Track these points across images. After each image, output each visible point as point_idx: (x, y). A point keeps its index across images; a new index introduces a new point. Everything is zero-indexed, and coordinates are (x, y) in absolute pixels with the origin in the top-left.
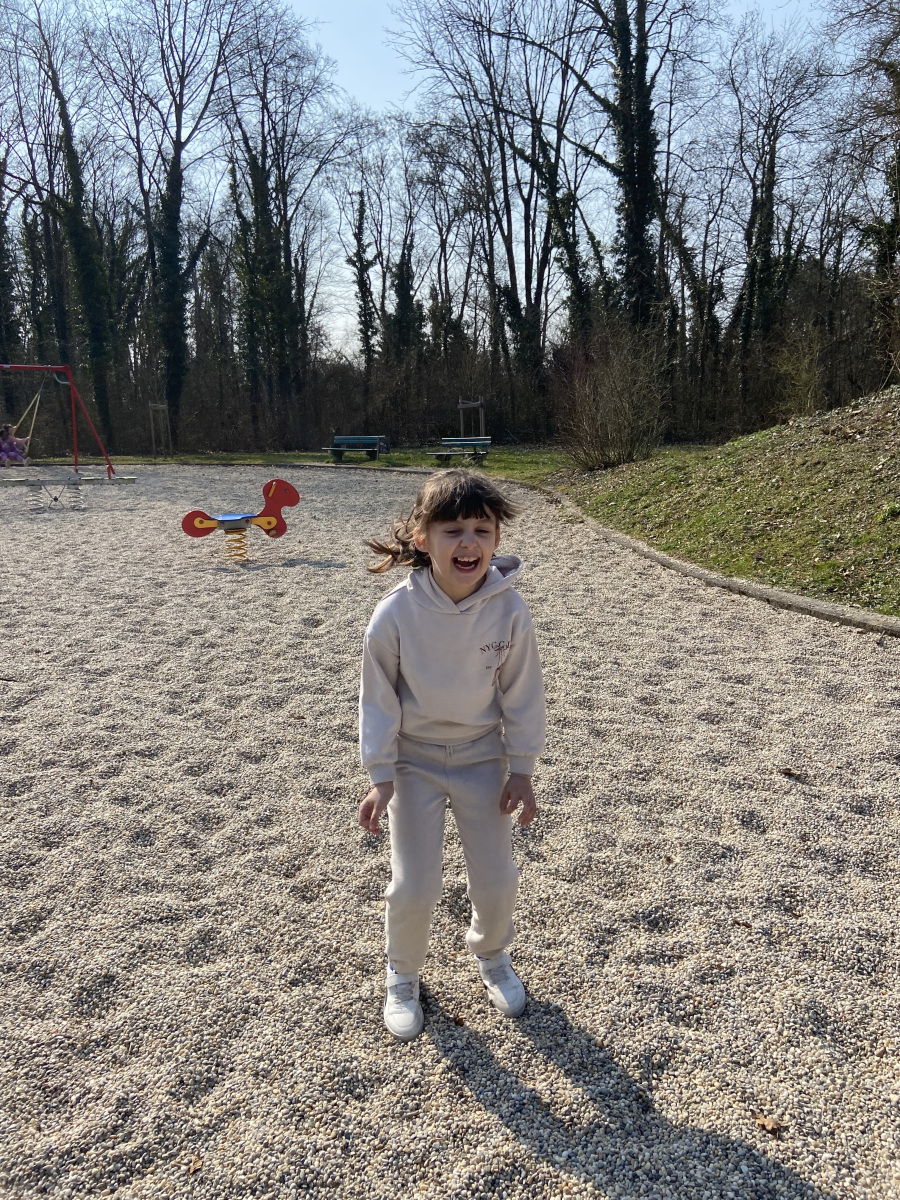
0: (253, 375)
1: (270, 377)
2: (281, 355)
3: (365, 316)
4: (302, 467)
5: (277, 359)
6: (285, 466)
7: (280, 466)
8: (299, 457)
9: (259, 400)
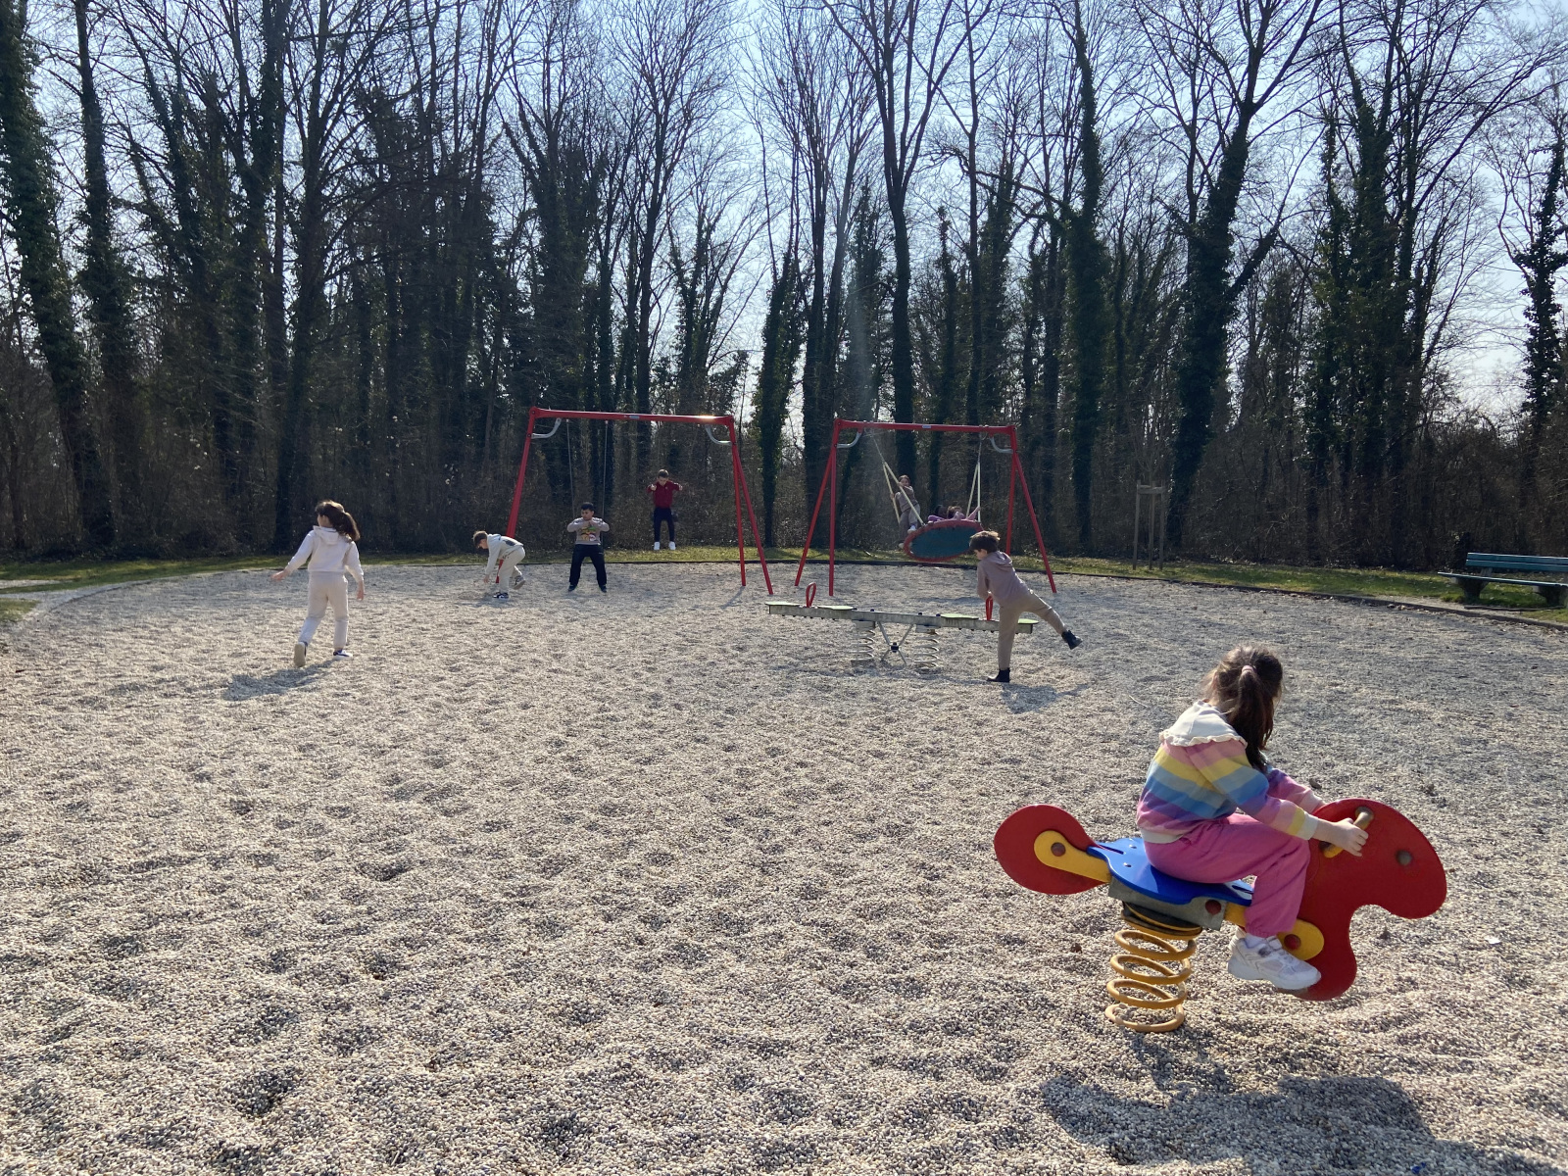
0: (1319, 444)
1: (1348, 446)
2: (1372, 412)
3: (1540, 346)
4: (1391, 606)
5: (1365, 418)
6: (1355, 601)
7: (1346, 600)
8: (1385, 583)
9: (1323, 482)
